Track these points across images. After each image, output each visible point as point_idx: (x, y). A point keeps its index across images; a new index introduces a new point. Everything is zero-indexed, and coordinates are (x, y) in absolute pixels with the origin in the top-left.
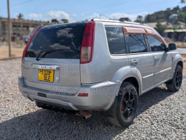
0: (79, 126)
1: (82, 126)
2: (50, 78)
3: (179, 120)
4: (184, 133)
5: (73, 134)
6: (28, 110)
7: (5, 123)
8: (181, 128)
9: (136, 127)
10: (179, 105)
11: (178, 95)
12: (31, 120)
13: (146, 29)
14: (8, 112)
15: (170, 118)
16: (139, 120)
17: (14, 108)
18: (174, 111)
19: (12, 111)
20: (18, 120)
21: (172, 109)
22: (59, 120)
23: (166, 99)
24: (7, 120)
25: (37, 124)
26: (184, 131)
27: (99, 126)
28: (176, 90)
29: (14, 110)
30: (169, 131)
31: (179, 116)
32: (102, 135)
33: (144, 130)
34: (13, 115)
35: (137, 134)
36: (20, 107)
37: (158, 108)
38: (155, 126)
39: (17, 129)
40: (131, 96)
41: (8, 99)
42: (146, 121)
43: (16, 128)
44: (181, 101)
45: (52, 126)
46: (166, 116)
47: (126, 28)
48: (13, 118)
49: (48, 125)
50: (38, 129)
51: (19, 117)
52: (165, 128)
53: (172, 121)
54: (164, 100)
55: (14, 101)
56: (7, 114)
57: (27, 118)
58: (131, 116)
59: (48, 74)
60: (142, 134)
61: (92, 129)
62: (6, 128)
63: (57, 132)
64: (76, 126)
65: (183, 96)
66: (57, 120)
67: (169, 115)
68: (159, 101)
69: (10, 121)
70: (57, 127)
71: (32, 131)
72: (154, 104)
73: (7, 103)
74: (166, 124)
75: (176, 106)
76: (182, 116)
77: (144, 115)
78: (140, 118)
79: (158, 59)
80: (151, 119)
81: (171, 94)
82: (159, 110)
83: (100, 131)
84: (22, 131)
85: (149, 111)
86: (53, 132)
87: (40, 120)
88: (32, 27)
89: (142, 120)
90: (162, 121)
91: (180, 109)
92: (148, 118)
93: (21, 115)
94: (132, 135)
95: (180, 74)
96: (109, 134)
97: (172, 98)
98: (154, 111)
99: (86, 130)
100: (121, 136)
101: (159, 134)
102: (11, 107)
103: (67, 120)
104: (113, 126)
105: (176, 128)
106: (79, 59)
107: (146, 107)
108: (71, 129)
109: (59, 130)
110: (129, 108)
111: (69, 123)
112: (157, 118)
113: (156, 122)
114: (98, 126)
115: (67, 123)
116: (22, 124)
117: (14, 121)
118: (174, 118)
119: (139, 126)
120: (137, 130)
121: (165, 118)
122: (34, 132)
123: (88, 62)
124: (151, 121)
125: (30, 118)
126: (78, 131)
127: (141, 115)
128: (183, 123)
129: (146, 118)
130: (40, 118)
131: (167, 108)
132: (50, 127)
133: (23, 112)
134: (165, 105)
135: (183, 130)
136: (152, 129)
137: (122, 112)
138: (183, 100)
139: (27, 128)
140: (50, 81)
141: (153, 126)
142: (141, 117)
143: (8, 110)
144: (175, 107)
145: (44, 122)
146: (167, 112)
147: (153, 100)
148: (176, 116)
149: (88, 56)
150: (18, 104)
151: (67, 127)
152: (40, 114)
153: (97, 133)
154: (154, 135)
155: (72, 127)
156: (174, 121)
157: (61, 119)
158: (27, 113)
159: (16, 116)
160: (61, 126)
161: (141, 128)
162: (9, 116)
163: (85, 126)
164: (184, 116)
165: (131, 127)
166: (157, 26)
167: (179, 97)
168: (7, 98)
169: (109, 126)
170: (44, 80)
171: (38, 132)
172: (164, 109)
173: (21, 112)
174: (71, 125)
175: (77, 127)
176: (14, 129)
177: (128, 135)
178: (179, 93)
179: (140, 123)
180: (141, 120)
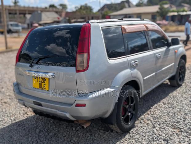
0: (79, 132)
1: (81, 132)
2: (45, 86)
3: (182, 121)
4: (186, 138)
5: (72, 141)
6: (26, 114)
7: (2, 131)
8: (183, 131)
9: (137, 131)
10: (182, 103)
11: (181, 90)
12: (29, 125)
13: (147, 25)
14: (5, 117)
15: (172, 120)
16: (141, 123)
17: (11, 112)
18: (176, 111)
19: (9, 116)
20: (15, 126)
21: (175, 108)
22: (58, 126)
23: (168, 97)
24: (4, 127)
25: (36, 131)
26: (187, 135)
27: (99, 132)
28: (179, 86)
29: (11, 115)
30: (171, 135)
31: (182, 117)
32: (102, 142)
33: (145, 135)
34: (10, 121)
35: (139, 140)
36: (17, 110)
37: (160, 107)
38: (157, 130)
39: (15, 137)
40: (132, 100)
41: (6, 100)
42: (147, 124)
43: (13, 137)
44: (184, 98)
45: (51, 132)
46: (168, 117)
47: (125, 27)
48: (10, 125)
49: (46, 132)
50: (36, 137)
51: (16, 122)
52: (167, 131)
53: (175, 123)
54: (166, 98)
55: (11, 104)
56: (4, 120)
57: (25, 124)
58: (132, 120)
59: (43, 81)
60: (143, 140)
61: (92, 136)
62: (3, 136)
63: (56, 140)
64: (75, 133)
65: (186, 92)
66: (55, 125)
67: (172, 116)
68: (162, 99)
69: (7, 128)
70: (56, 133)
71: (30, 139)
72: (156, 103)
73: (4, 107)
74: (168, 127)
75: (179, 104)
76: (185, 116)
77: (146, 117)
78: (142, 121)
79: (160, 57)
80: (152, 121)
81: (174, 90)
82: (161, 110)
83: (101, 137)
84: (20, 139)
85: (150, 111)
86: (52, 141)
87: (38, 126)
88: (29, 14)
89: (144, 123)
90: (164, 123)
91: (183, 108)
92: (150, 120)
93: (18, 121)
94: (134, 141)
95: (183, 68)
96: (109, 141)
97: (175, 94)
98: (156, 112)
99: (86, 136)
100: (122, 142)
101: (161, 139)
102: (8, 110)
103: (66, 125)
104: (114, 131)
105: (179, 132)
106: (75, 68)
107: (148, 106)
108: (71, 136)
109: (58, 138)
110: (130, 112)
111: (68, 129)
112: (159, 120)
113: (158, 125)
114: (97, 132)
115: (67, 129)
116: (19, 131)
117: (11, 128)
118: (176, 119)
119: (140, 130)
120: (138, 135)
121: (167, 119)
122: (32, 140)
123: (84, 70)
124: (153, 123)
125: (28, 124)
126: (77, 138)
127: (143, 116)
128: (186, 125)
129: (148, 120)
130: (38, 123)
131: (170, 108)
132: (48, 134)
133: (21, 117)
134: (168, 103)
135: (185, 134)
136: (154, 133)
137: (123, 118)
138: (186, 96)
139: (25, 136)
140: (45, 89)
141: (154, 129)
142: (143, 119)
143: (5, 114)
144: (178, 106)
145: (42, 128)
146: (170, 112)
147: (155, 97)
148: (179, 117)
149: (85, 63)
150: (16, 107)
151: (66, 134)
152: (39, 118)
153: (97, 141)
154: (156, 141)
155: (71, 134)
156: (177, 123)
157: (60, 125)
158: (25, 117)
159: (14, 122)
160: (60, 133)
161: (143, 133)
162: (6, 121)
163: (85, 132)
164: (187, 117)
165: (132, 131)
166: (160, 9)
167: (182, 94)
168: (4, 100)
169: (110, 131)
170: (39, 88)
171: (36, 141)
172: (167, 108)
173: (19, 117)
174: (70, 131)
175: (77, 134)
176: (11, 137)
177: (129, 142)
178: (182, 88)
179: (141, 127)
180: (142, 123)
